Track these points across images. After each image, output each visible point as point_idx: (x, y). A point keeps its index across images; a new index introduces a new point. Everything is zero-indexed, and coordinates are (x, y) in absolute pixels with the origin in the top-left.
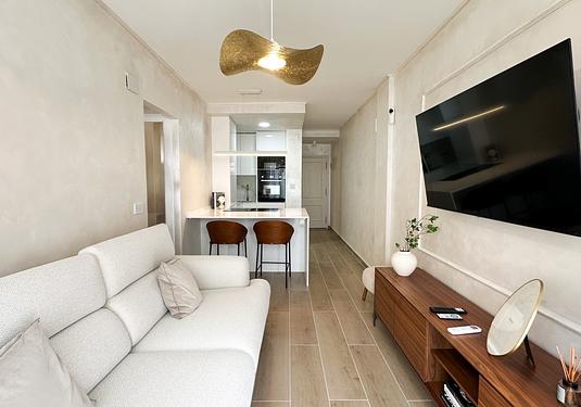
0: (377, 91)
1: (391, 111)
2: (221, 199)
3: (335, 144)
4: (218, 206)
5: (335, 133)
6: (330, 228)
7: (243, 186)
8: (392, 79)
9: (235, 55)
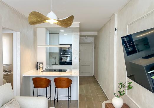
0: (111, 19)
1: (116, 29)
2: (41, 66)
3: (96, 38)
4: (39, 68)
5: (96, 34)
6: (94, 76)
7: (53, 57)
8: (116, 15)
9: (35, 19)
